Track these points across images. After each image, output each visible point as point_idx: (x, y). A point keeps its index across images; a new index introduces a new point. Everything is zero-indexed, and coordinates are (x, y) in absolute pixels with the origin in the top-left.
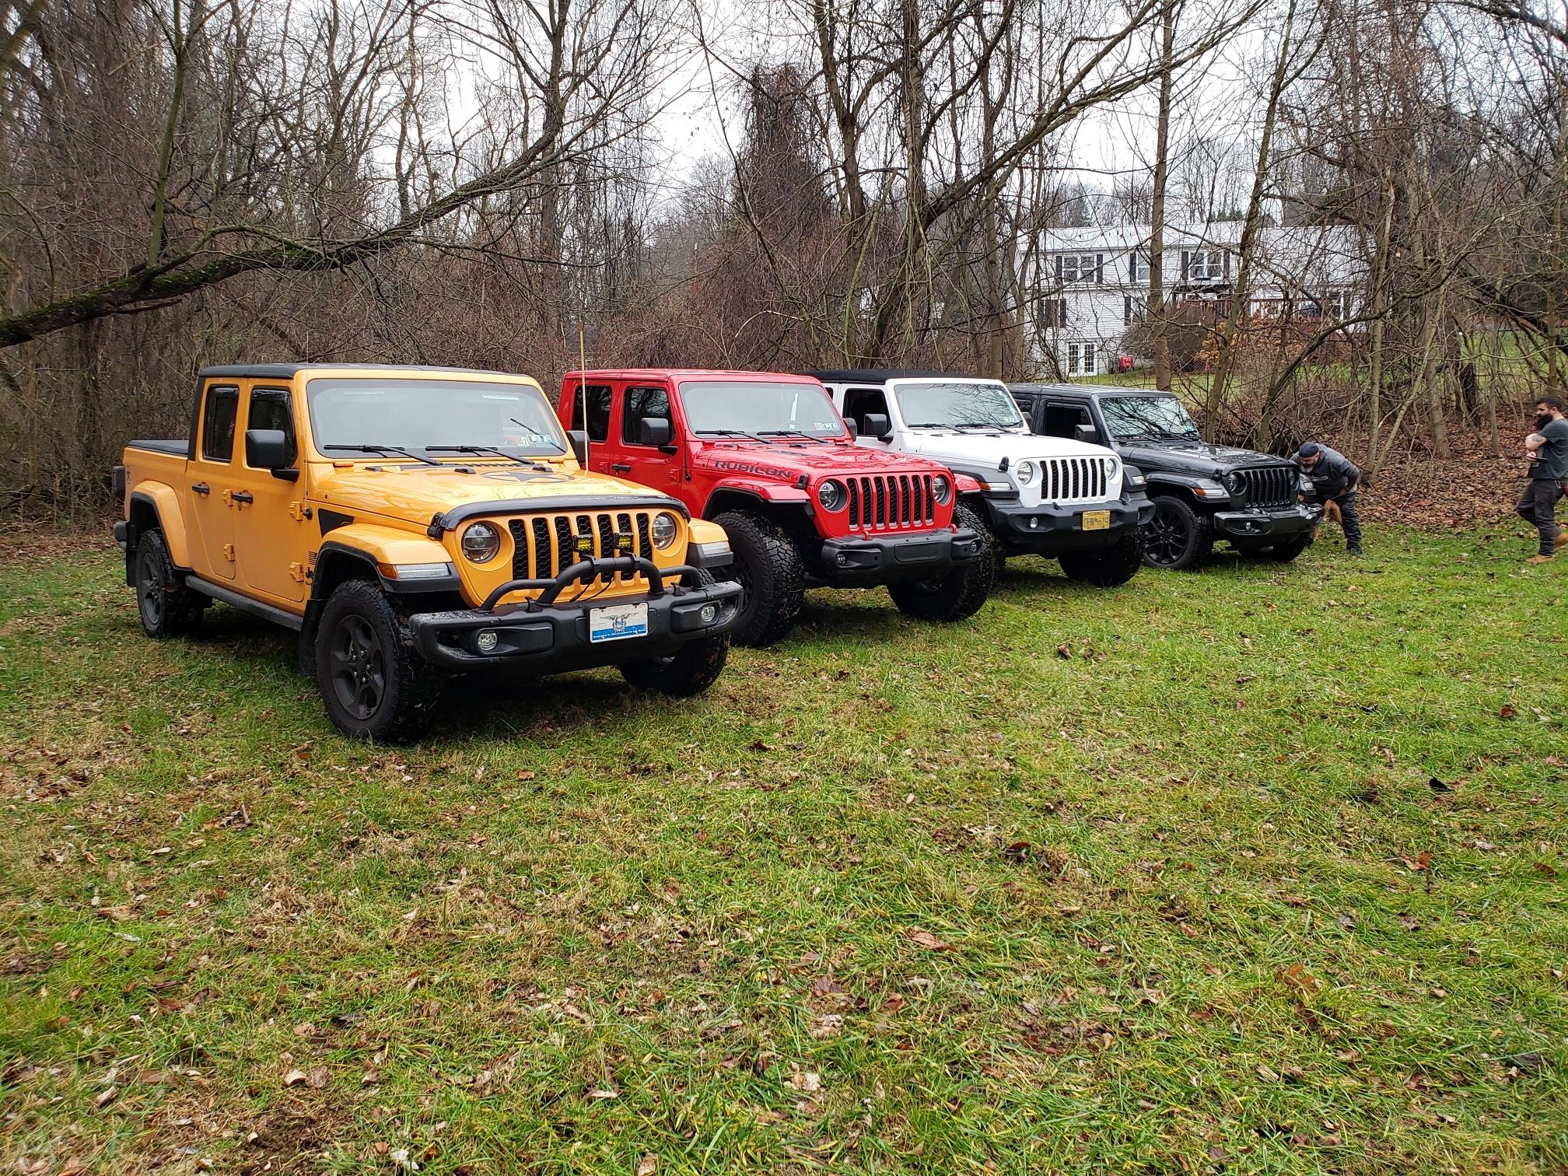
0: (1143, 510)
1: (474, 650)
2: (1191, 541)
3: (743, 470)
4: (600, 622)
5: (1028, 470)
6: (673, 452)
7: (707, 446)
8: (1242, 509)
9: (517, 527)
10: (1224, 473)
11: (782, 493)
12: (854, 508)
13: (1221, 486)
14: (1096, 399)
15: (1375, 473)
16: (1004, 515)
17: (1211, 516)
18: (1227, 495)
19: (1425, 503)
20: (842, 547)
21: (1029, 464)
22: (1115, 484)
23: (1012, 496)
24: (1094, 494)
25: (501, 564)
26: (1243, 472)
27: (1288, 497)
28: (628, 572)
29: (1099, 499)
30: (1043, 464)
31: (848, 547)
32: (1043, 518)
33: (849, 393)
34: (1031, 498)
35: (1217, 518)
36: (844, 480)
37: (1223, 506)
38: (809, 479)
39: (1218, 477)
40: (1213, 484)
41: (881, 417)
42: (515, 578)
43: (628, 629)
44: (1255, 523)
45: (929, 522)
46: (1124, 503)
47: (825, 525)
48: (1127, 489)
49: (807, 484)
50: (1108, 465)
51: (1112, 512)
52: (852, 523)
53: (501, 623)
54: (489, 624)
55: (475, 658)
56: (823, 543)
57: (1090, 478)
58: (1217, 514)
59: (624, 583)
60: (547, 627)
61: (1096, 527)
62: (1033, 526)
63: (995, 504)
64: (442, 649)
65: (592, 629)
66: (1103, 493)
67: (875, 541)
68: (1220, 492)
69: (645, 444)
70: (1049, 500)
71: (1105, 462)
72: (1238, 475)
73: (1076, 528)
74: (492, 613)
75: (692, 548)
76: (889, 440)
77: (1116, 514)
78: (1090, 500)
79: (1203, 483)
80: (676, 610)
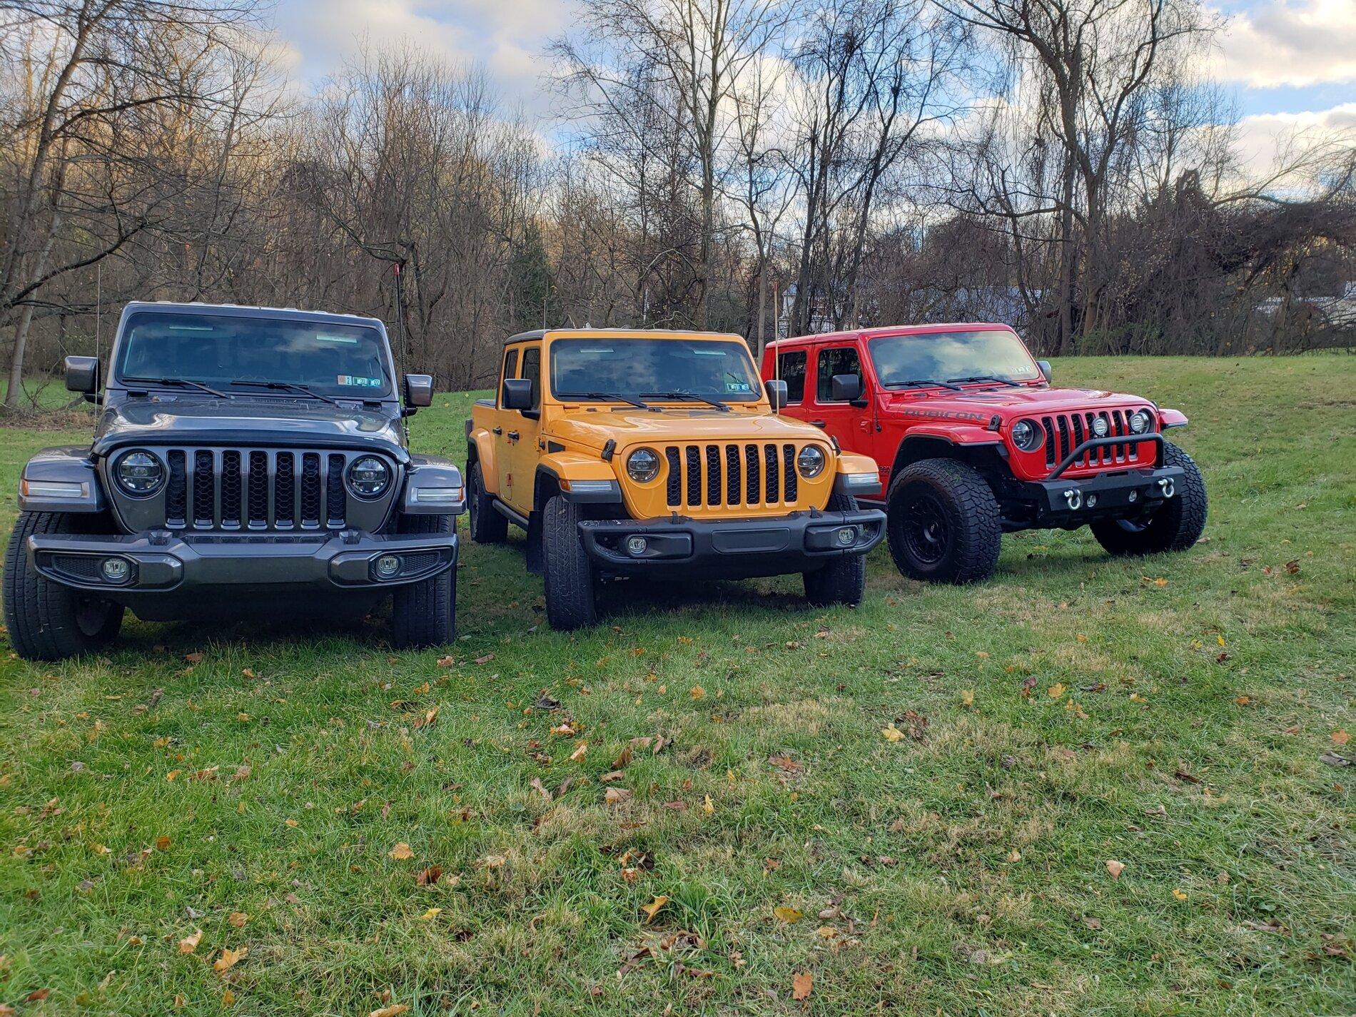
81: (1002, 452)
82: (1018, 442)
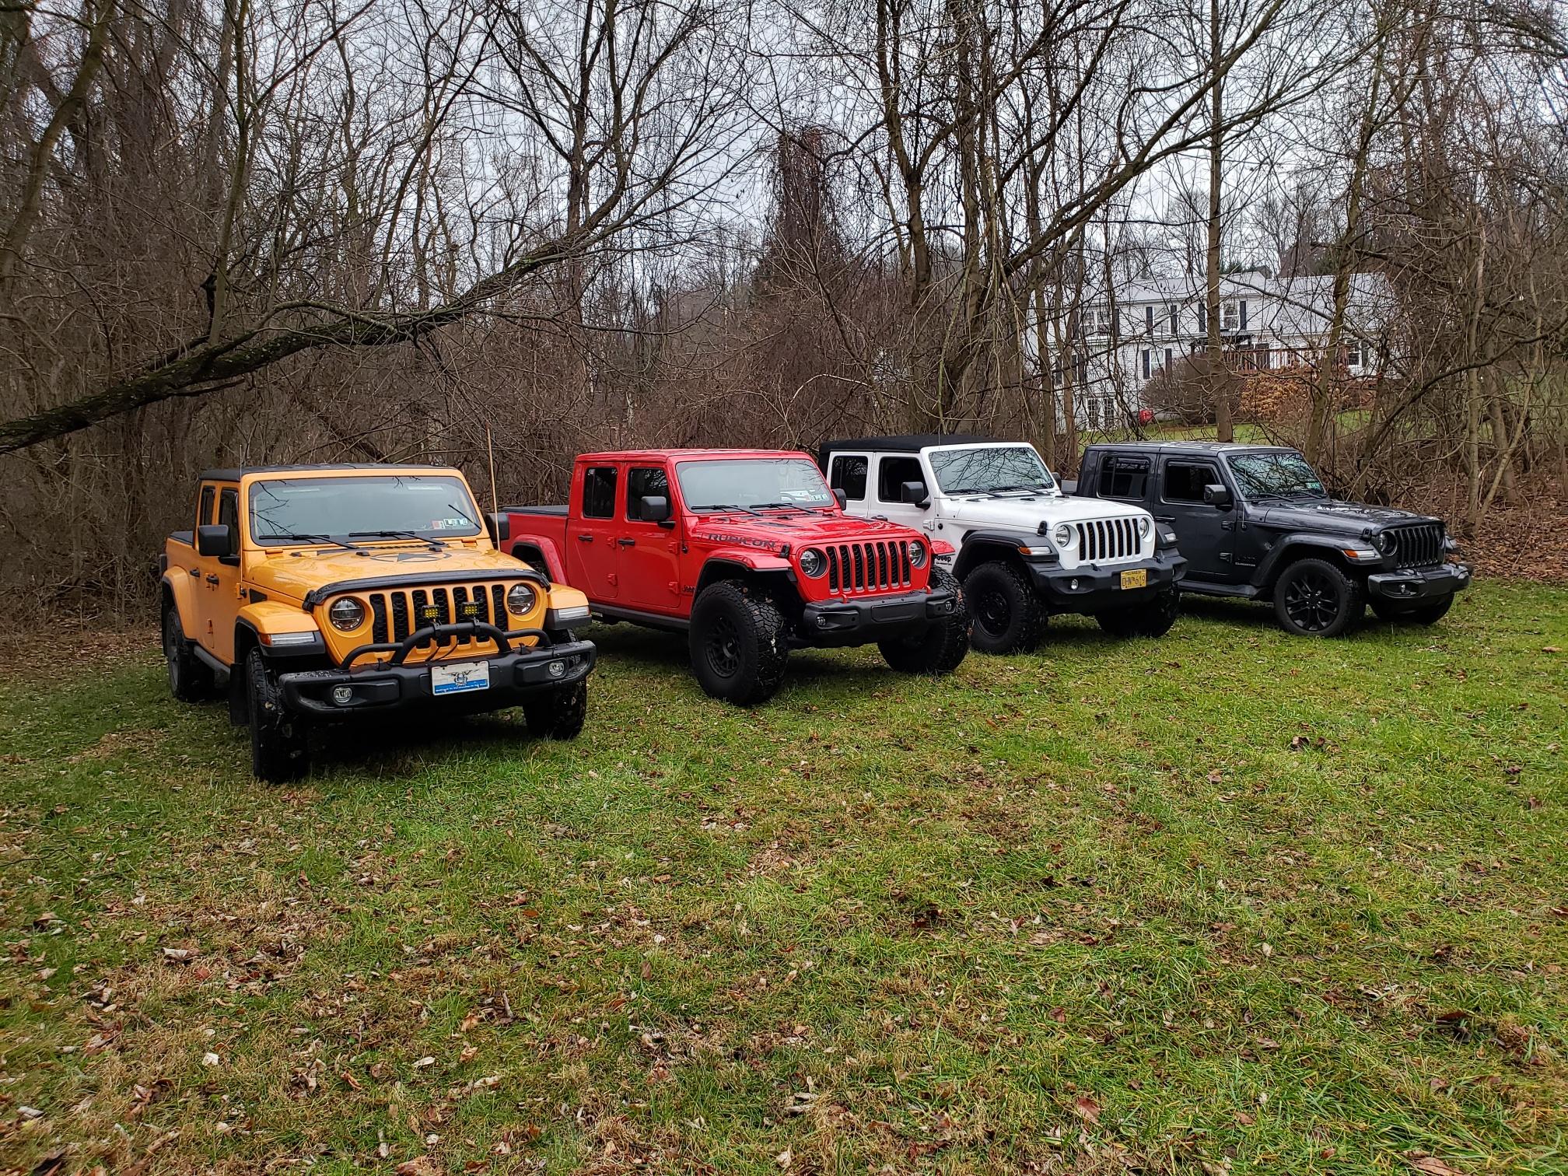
0: (1177, 567)
1: (331, 702)
2: (1343, 605)
3: (735, 542)
4: (442, 678)
5: (1065, 532)
6: (671, 526)
7: (703, 520)
8: (1394, 571)
9: (377, 600)
10: (1374, 533)
11: (766, 562)
12: (833, 576)
13: (1370, 546)
14: (1223, 457)
15: (1478, 525)
16: (1044, 577)
17: (1364, 580)
18: (1379, 556)
19: (1535, 554)
20: (822, 610)
21: (1067, 527)
22: (1148, 542)
23: (1053, 558)
24: (1129, 553)
25: (363, 633)
26: (1392, 532)
27: (1436, 556)
28: (483, 635)
29: (1135, 558)
30: (1080, 526)
31: (827, 610)
32: (1083, 580)
33: (884, 461)
34: (1070, 559)
35: (1372, 581)
36: (823, 548)
37: (1374, 567)
38: (790, 549)
39: (1367, 537)
40: (1362, 545)
41: (917, 485)
42: (375, 642)
43: (468, 683)
44: (1410, 585)
45: (907, 584)
46: (1158, 561)
47: (806, 590)
48: (1160, 546)
49: (789, 553)
50: (1141, 524)
51: (1149, 570)
52: (833, 587)
53: (352, 680)
54: (341, 681)
55: (331, 709)
56: (805, 607)
57: (1124, 536)
58: (1372, 577)
59: (479, 644)
60: (392, 683)
61: (1134, 585)
62: (1074, 587)
63: (1038, 568)
64: (304, 701)
65: (434, 684)
66: (1138, 552)
67: (853, 603)
68: (1370, 554)
69: (645, 521)
70: (1087, 562)
71: (1139, 521)
72: (1387, 534)
73: (1114, 588)
74: (349, 672)
75: (550, 612)
76: (926, 507)
77: (1152, 572)
78: (1125, 559)
79: (1350, 544)
80: (519, 666)
81: (792, 579)
82: (806, 569)
